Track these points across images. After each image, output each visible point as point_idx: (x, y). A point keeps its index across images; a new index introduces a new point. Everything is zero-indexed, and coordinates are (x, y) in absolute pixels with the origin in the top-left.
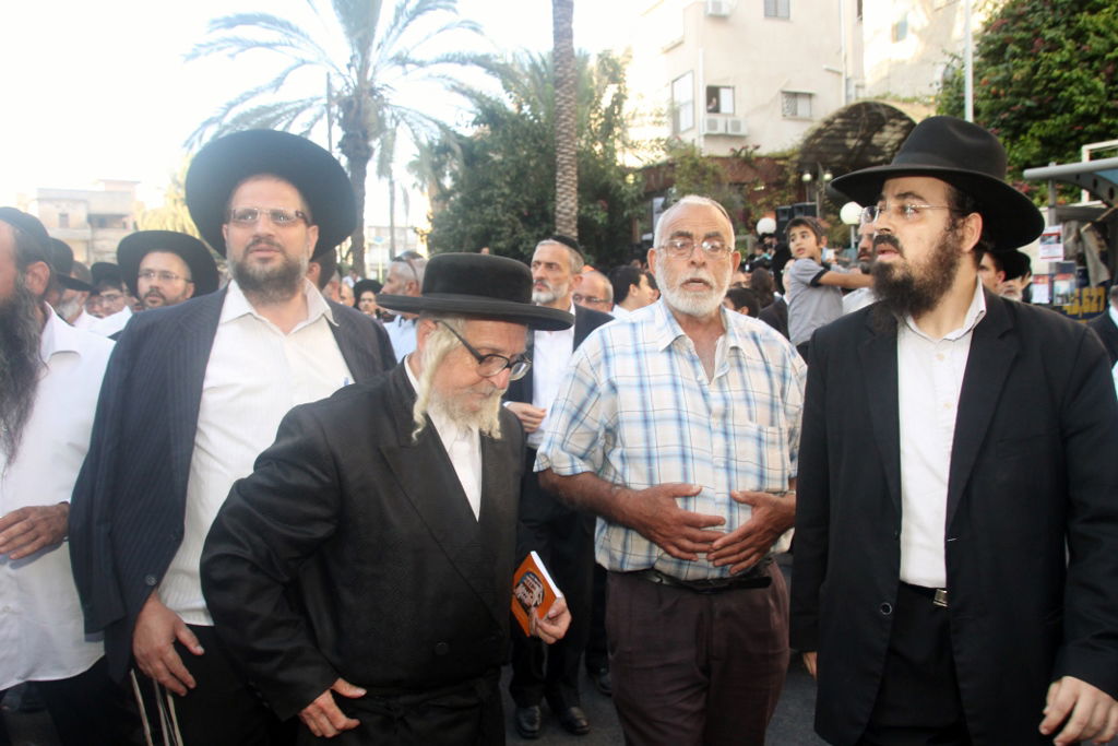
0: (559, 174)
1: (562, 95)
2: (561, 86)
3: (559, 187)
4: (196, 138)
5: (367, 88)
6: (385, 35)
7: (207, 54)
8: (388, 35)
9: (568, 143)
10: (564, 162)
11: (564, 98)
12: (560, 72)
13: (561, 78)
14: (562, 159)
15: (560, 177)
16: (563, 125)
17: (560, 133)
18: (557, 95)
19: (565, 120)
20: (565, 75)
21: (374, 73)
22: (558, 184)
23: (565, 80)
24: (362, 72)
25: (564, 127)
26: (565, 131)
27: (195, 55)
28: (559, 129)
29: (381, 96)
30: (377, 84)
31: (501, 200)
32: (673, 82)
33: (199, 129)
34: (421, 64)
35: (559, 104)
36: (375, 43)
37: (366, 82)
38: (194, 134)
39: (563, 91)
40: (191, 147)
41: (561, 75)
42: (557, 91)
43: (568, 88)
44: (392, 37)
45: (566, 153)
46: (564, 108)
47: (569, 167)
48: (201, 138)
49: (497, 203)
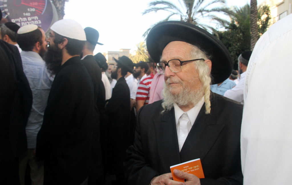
0: (252, 40)
1: (253, 16)
2: (253, 13)
3: (252, 44)
4: (146, 33)
5: (191, 19)
6: (196, 5)
7: (149, 12)
8: (197, 4)
9: (255, 30)
10: (254, 36)
11: (253, 17)
12: (253, 9)
13: (253, 11)
14: (253, 35)
15: (252, 41)
16: (253, 25)
17: (252, 27)
18: (251, 16)
19: (254, 23)
20: (254, 10)
21: (193, 15)
22: (251, 43)
23: (254, 11)
24: (190, 15)
25: (254, 25)
26: (254, 27)
27: (145, 13)
28: (252, 26)
29: (195, 22)
30: (194, 18)
31: (235, 49)
32: (280, 15)
33: (147, 31)
34: (208, 11)
35: (252, 18)
36: (193, 7)
37: (191, 18)
38: (145, 33)
39: (254, 15)
40: (145, 36)
41: (253, 10)
42: (252, 15)
43: (255, 13)
44: (198, 5)
45: (254, 33)
46: (254, 20)
47: (255, 38)
48: (147, 33)
49: (234, 50)
